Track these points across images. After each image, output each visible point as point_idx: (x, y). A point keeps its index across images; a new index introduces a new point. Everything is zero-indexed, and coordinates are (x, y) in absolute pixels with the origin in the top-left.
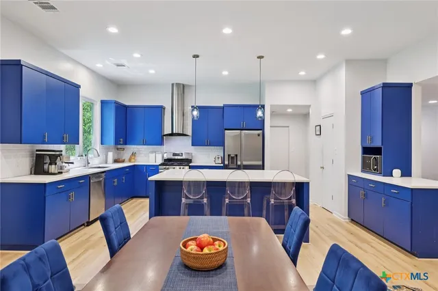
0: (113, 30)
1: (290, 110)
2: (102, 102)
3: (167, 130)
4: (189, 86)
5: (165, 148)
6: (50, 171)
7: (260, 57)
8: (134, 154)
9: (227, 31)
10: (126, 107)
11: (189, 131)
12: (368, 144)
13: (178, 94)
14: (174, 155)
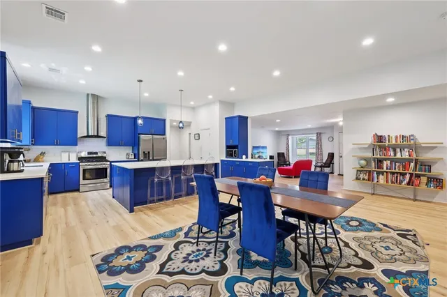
5: (79, 148)
6: (12, 170)
10: (33, 108)
12: (231, 143)
13: (93, 103)
14: (89, 153)
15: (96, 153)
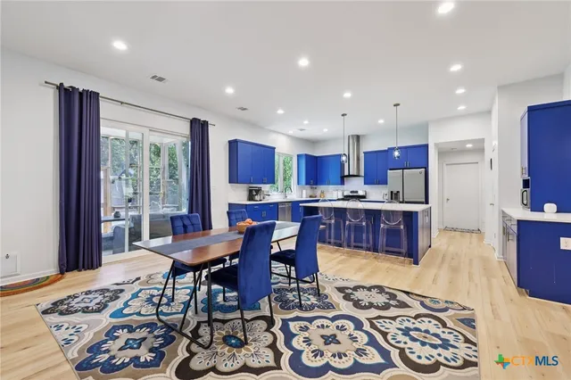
0: (280, 112)
1: (469, 146)
2: (298, 156)
3: (346, 173)
4: (363, 136)
5: (345, 187)
7: (396, 105)
8: (322, 192)
9: (347, 95)
10: (316, 157)
11: (362, 173)
14: (351, 192)
15: (357, 192)
